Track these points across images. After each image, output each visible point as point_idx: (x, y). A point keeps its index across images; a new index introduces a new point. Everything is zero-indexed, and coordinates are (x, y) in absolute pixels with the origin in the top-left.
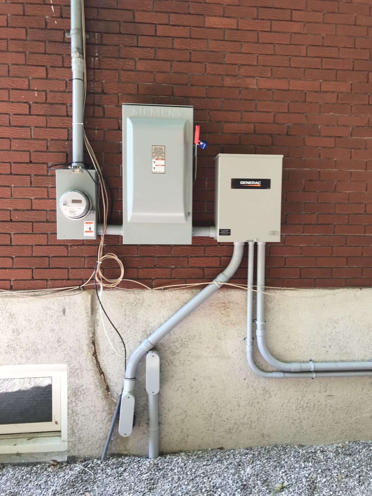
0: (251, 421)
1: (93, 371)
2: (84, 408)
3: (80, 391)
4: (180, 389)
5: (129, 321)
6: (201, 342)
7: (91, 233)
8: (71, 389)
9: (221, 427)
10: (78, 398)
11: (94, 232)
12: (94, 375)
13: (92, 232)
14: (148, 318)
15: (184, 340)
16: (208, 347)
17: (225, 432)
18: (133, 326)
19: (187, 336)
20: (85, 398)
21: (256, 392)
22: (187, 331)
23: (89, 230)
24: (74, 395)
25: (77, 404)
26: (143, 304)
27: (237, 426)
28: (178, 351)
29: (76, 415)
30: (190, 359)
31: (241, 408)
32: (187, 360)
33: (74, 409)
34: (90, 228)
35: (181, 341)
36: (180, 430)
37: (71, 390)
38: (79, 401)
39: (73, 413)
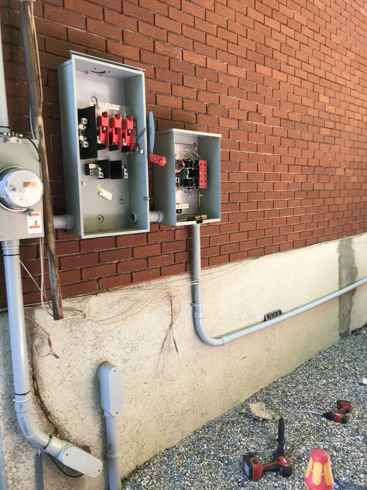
0: (193, 405)
1: (36, 416)
2: (28, 469)
3: (21, 449)
4: (134, 397)
5: (76, 337)
6: (150, 340)
7: (38, 229)
8: (9, 451)
9: (171, 422)
10: (19, 460)
11: (41, 226)
12: (38, 421)
13: (39, 227)
14: (97, 328)
15: (134, 342)
16: (156, 344)
17: (175, 426)
18: (81, 342)
19: (136, 337)
20: (28, 456)
21: (196, 375)
22: (137, 332)
23: (34, 225)
24: (13, 458)
25: (18, 469)
26: (89, 312)
27: (183, 416)
28: (129, 357)
29: (19, 483)
30: (140, 362)
31: (185, 396)
32: (138, 363)
33: (14, 477)
34: (36, 222)
35: (131, 344)
36: (136, 444)
37: (9, 453)
38: (20, 463)
39: (14, 482)
